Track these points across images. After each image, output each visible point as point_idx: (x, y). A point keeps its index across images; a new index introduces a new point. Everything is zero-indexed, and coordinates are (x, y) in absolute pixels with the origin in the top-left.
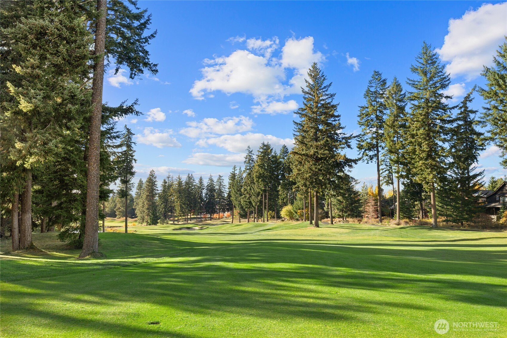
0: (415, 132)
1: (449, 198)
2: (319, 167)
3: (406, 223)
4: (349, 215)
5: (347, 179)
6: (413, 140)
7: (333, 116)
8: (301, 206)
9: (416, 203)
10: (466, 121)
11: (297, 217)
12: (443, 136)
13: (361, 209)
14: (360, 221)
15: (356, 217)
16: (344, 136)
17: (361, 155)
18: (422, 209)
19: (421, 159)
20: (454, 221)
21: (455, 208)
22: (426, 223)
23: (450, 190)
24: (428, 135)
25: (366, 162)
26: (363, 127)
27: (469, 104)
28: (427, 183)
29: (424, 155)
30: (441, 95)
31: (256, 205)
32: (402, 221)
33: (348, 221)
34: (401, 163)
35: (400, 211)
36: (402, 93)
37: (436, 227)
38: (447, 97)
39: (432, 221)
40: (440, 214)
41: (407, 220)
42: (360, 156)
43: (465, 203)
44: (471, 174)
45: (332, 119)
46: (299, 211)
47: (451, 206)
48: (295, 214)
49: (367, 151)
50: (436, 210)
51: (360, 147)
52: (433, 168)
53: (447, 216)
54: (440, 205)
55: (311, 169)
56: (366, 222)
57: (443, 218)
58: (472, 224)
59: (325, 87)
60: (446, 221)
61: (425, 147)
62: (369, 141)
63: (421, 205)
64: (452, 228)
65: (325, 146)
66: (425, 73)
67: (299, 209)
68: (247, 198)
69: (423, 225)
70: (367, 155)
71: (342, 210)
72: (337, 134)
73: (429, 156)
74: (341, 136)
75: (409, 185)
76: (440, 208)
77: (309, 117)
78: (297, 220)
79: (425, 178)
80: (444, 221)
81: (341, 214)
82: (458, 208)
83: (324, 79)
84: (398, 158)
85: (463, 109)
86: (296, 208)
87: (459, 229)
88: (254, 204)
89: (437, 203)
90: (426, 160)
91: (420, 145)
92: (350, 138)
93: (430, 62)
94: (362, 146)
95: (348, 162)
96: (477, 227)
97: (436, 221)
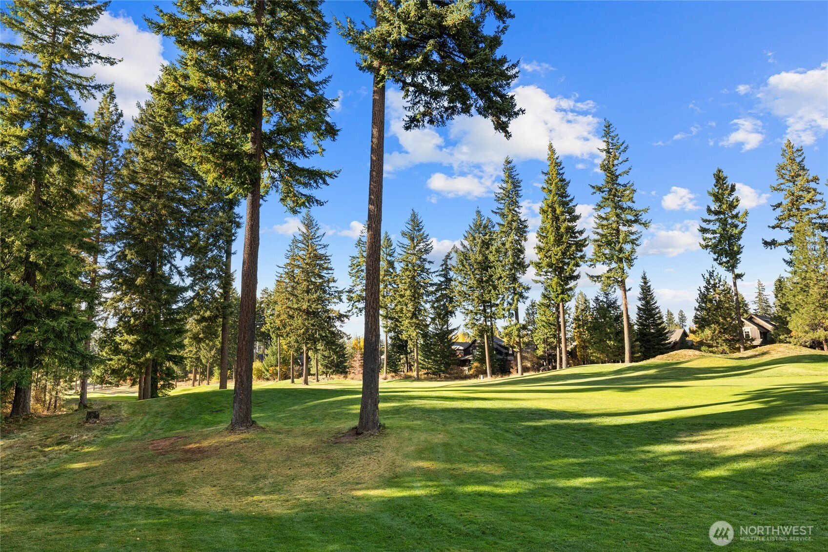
0: (402, 293)
1: (430, 352)
2: (312, 322)
3: (393, 377)
4: (334, 371)
5: (339, 335)
6: (401, 300)
7: (327, 269)
8: (274, 362)
9: (401, 356)
10: (447, 278)
11: (268, 376)
12: (425, 298)
13: (346, 364)
14: (346, 377)
15: (341, 373)
16: (336, 290)
17: (351, 307)
18: (407, 362)
19: (407, 318)
20: (434, 373)
21: (434, 361)
22: (410, 377)
23: (431, 345)
24: (413, 296)
25: (355, 314)
26: (354, 278)
27: (449, 262)
28: (411, 340)
29: (409, 315)
30: (425, 260)
31: (207, 362)
32: (389, 376)
33: (333, 379)
34: (390, 318)
35: (387, 365)
36: (392, 248)
37: (418, 379)
38: (430, 262)
39: (414, 374)
40: (422, 368)
41: (393, 374)
42: (349, 309)
43: (444, 357)
44: (450, 329)
45: (325, 271)
46: (271, 368)
47: (431, 359)
48: (266, 372)
49: (356, 303)
50: (419, 363)
51: (350, 299)
52: (417, 326)
53: (428, 369)
54: (423, 358)
55: (304, 325)
56: (352, 379)
57: (425, 371)
58: (448, 375)
59: (318, 237)
60: (427, 374)
61: (410, 307)
62: (359, 293)
63: (407, 358)
64: (431, 380)
65: (318, 300)
66: (412, 239)
67: (272, 366)
68: (194, 352)
69: (407, 378)
70: (357, 308)
71: (326, 366)
72: (330, 288)
73: (414, 315)
74: (333, 289)
75: (395, 338)
76: (422, 362)
77: (303, 268)
78: (268, 379)
79: (410, 335)
80: (425, 374)
81: (324, 370)
82: (437, 361)
83: (318, 229)
84: (387, 313)
85: (444, 266)
86: (268, 365)
87: (436, 380)
88: (204, 361)
89: (419, 357)
90: (411, 318)
91: (406, 305)
92: (341, 292)
93: (417, 228)
94: (352, 297)
95: (340, 317)
96: (450, 378)
97: (418, 374)
